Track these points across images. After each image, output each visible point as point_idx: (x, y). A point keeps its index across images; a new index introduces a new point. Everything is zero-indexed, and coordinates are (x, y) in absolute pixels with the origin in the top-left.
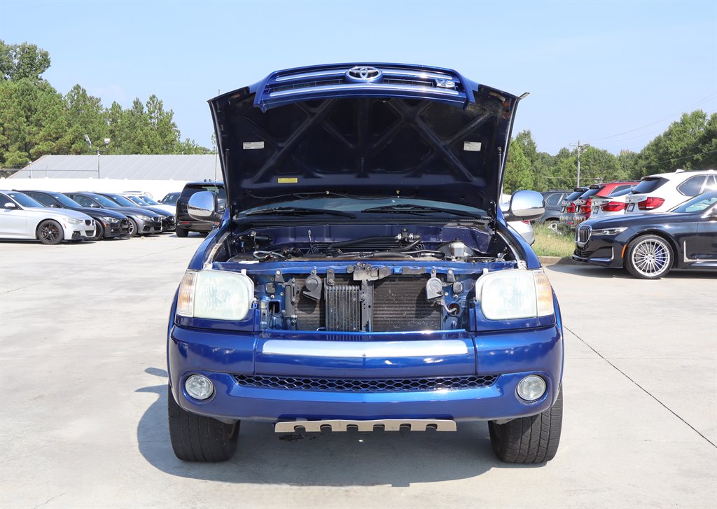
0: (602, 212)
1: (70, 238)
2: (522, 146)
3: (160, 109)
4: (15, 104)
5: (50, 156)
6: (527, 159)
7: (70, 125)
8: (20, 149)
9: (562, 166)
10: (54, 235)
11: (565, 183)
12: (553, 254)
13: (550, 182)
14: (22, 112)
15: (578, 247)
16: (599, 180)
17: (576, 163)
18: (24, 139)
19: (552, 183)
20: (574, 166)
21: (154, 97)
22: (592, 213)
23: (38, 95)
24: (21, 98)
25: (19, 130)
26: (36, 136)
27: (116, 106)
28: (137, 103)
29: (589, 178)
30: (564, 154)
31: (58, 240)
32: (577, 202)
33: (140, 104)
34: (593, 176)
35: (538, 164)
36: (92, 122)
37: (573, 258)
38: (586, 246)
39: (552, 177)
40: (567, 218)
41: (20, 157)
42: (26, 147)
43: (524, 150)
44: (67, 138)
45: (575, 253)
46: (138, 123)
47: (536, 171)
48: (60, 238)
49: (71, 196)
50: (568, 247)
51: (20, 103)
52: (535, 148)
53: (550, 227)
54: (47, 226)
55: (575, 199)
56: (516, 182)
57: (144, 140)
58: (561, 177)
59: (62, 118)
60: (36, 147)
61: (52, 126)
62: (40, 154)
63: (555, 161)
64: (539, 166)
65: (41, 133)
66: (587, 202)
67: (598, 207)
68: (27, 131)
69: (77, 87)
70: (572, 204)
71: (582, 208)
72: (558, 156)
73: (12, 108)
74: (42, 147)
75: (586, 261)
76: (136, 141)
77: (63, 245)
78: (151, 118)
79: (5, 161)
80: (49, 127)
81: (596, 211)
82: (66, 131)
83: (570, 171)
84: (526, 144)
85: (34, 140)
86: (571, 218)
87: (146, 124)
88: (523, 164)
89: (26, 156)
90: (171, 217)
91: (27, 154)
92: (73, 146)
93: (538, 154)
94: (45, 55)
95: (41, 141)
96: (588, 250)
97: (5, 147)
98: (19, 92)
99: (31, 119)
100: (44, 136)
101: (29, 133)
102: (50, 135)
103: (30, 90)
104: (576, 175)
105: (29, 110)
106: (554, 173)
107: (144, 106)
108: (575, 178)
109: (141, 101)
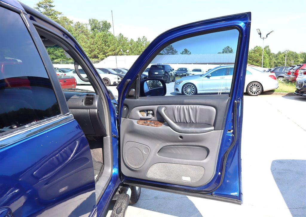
0: (303, 75)
1: (113, 84)
2: (266, 50)
3: (146, 40)
4: (101, 40)
5: (112, 56)
6: (267, 55)
7: (118, 46)
8: (103, 54)
9: (279, 57)
10: (107, 83)
11: (280, 63)
13: (275, 62)
14: (104, 43)
15: (297, 89)
16: (292, 62)
17: (285, 56)
18: (104, 51)
19: (275, 63)
20: (284, 57)
21: (144, 36)
22: (299, 75)
23: (108, 37)
24: (103, 38)
25: (103, 48)
26: (108, 50)
27: (132, 40)
28: (139, 39)
29: (289, 61)
30: (280, 53)
31: (109, 85)
32: (291, 71)
34: (290, 60)
36: (125, 45)
37: (295, 94)
38: (301, 89)
39: (276, 61)
40: (287, 77)
41: (103, 57)
42: (105, 53)
43: (266, 52)
44: (117, 50)
45: (296, 92)
46: (139, 45)
48: (109, 84)
49: (114, 70)
51: (103, 40)
52: (270, 51)
53: (279, 79)
54: (105, 80)
55: (291, 69)
57: (141, 51)
58: (279, 61)
59: (116, 44)
60: (108, 53)
61: (113, 47)
62: (109, 55)
64: (271, 58)
65: (110, 49)
66: (296, 71)
67: (302, 73)
68: (105, 48)
69: (120, 34)
70: (289, 72)
71: (294, 73)
72: (278, 54)
73: (100, 41)
74: (110, 53)
75: (301, 95)
76: (138, 51)
77: (110, 86)
78: (143, 44)
79: (98, 58)
80: (112, 47)
81: (301, 74)
82: (117, 48)
83: (282, 59)
84: (267, 50)
85: (107, 51)
86: (289, 76)
87: (142, 46)
88: (266, 57)
89: (105, 56)
90: (147, 76)
91: (105, 55)
92: (119, 53)
93: (271, 53)
94: (109, 24)
95: (109, 51)
96: (302, 91)
97: (98, 53)
98: (102, 36)
99: (106, 45)
100: (110, 50)
101: (106, 49)
102: (112, 49)
103: (106, 35)
104: (285, 60)
105: (106, 42)
106: (276, 60)
107: (141, 39)
108: (284, 61)
109: (140, 38)
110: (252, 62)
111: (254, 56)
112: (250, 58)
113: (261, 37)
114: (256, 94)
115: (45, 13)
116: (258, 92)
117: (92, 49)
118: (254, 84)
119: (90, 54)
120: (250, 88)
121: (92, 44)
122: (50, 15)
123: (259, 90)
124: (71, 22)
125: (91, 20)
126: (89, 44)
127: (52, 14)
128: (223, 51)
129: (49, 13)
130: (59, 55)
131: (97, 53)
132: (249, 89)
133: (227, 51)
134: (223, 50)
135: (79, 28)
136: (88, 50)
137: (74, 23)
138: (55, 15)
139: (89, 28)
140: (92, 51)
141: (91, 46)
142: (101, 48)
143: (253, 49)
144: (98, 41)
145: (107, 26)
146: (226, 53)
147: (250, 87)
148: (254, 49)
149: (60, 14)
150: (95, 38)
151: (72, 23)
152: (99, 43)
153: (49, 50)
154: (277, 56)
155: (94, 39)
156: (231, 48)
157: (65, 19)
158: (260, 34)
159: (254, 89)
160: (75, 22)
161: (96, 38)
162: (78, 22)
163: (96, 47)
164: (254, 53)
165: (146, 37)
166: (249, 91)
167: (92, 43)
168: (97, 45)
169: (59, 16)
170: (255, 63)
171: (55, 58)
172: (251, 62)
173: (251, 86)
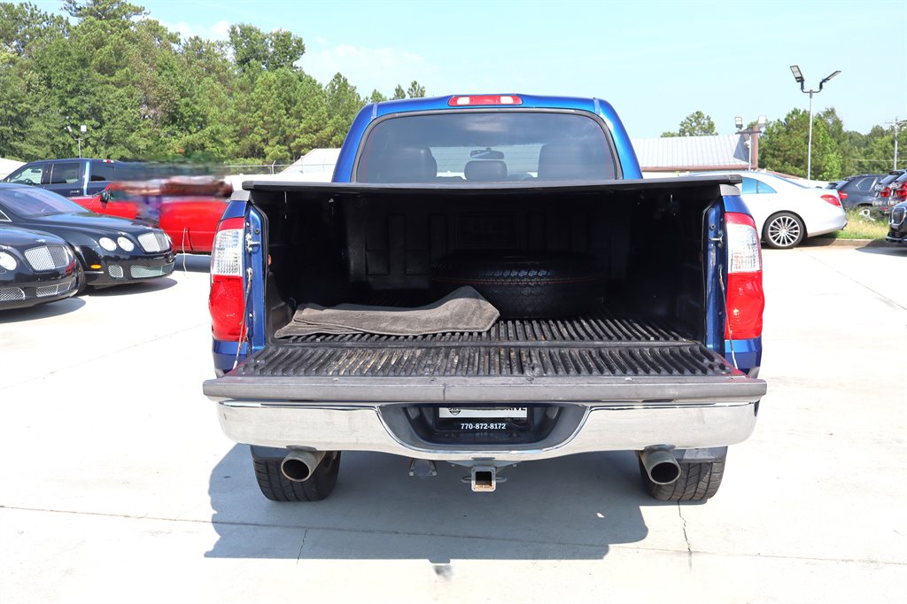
2: (826, 126)
4: (275, 96)
6: (832, 140)
7: (330, 117)
8: (281, 143)
9: (875, 147)
11: (879, 166)
12: (865, 237)
13: (861, 164)
14: (282, 105)
15: (892, 229)
17: (893, 143)
18: (284, 132)
19: (863, 166)
20: (890, 146)
21: (416, 83)
23: (298, 86)
24: (280, 90)
25: (279, 122)
26: (297, 129)
27: (376, 95)
28: (399, 91)
30: (878, 132)
32: (889, 186)
33: (402, 91)
35: (846, 144)
36: (352, 113)
37: (887, 239)
38: (900, 227)
39: (863, 160)
40: (880, 203)
41: (280, 151)
42: (285, 141)
43: (828, 131)
44: (328, 130)
45: (889, 235)
47: (845, 154)
50: (882, 231)
51: (280, 95)
52: (841, 127)
53: (862, 213)
55: (890, 183)
56: (820, 166)
58: (874, 159)
59: (323, 109)
60: (297, 140)
61: (313, 119)
62: (300, 148)
63: (865, 143)
64: (847, 148)
65: (302, 126)
66: (904, 185)
68: (287, 123)
69: (338, 76)
70: (887, 188)
71: (898, 192)
72: (870, 135)
73: (272, 100)
74: (304, 140)
75: (900, 241)
79: (264, 157)
80: (310, 119)
82: (326, 123)
83: (885, 152)
84: (831, 123)
85: (294, 134)
86: (885, 203)
88: (828, 146)
89: (286, 150)
91: (287, 147)
92: (334, 138)
93: (846, 134)
94: (299, 42)
95: (302, 134)
96: (902, 231)
97: (265, 141)
98: (279, 83)
99: (291, 111)
100: (305, 129)
101: (289, 126)
102: (310, 127)
103: (290, 80)
104: (893, 157)
105: (289, 101)
106: (865, 155)
107: (406, 93)
108: (891, 160)
109: (403, 88)
110: (783, 163)
111: (787, 143)
112: (776, 152)
113: (802, 88)
114: (787, 244)
115: (91, 9)
116: (793, 238)
117: (242, 128)
118: (781, 218)
119: (237, 142)
120: (772, 229)
121: (244, 111)
122: (108, 18)
123: (796, 234)
124: (174, 38)
125: (238, 30)
126: (232, 111)
127: (112, 12)
128: (680, 127)
129: (105, 9)
130: (141, 147)
131: (260, 139)
132: (770, 231)
133: (694, 128)
134: (682, 125)
135: (200, 56)
136: (230, 129)
137: (182, 42)
138: (124, 17)
139: (230, 55)
140: (242, 134)
141: (241, 116)
142: (274, 122)
143: (783, 121)
144: (263, 100)
145: (289, 49)
146: (691, 135)
147: (771, 225)
148: (786, 120)
149: (138, 11)
150: (253, 90)
151: (178, 42)
152: (267, 106)
153: (111, 131)
154: (867, 144)
155: (249, 93)
156: (708, 118)
157: (154, 28)
158: (801, 80)
159: (783, 232)
160: (185, 37)
161: (256, 90)
162: (197, 38)
163: (257, 119)
164: (787, 133)
165: (421, 84)
166: (771, 237)
167: (244, 106)
168: (261, 114)
169: (135, 19)
170: (790, 168)
171: (128, 157)
172: (777, 165)
173: (775, 224)
